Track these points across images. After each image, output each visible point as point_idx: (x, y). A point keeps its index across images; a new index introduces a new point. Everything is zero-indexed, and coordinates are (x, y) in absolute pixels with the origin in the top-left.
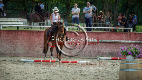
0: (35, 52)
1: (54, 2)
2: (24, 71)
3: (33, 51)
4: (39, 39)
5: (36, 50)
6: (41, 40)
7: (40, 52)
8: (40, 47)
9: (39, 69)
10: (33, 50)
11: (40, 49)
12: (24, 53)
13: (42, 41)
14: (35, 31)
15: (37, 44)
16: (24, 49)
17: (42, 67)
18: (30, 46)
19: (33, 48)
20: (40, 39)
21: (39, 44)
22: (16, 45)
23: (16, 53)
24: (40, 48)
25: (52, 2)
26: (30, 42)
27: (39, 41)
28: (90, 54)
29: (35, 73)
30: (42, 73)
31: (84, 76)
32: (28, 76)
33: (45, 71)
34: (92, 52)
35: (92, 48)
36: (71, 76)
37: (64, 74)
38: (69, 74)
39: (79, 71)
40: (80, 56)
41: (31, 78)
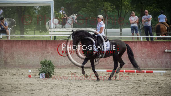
25: (126, 10)
28: (167, 65)
29: (109, 85)
30: (116, 85)
31: (161, 89)
32: (101, 89)
33: (119, 84)
34: (169, 62)
35: (169, 59)
36: (147, 88)
37: (140, 87)
38: (145, 86)
39: (155, 83)
40: (156, 67)
41: (105, 91)
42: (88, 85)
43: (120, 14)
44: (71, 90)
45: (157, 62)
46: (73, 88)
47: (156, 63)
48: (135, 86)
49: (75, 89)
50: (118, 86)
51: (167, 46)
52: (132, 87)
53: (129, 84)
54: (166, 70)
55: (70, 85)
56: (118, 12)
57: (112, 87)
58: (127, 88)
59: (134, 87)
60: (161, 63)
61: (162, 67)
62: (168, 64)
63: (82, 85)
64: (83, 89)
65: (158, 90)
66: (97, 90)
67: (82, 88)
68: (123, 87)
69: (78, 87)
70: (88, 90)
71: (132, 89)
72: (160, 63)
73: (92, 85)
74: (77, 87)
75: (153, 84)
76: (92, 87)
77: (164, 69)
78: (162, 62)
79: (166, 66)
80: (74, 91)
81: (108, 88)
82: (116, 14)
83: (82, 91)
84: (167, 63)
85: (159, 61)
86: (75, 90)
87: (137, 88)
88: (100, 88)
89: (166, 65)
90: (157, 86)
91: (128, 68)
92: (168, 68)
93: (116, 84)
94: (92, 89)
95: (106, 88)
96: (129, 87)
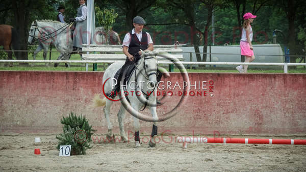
0: (212, 124)
1: (260, 5)
2: (183, 168)
3: (206, 122)
4: (220, 93)
5: (213, 118)
6: (224, 95)
7: (222, 123)
8: (222, 112)
9: (218, 163)
10: (207, 120)
11: (222, 116)
12: (185, 125)
13: (227, 98)
14: (211, 75)
15: (215, 104)
16: (184, 116)
17: (226, 158)
18: (200, 110)
19: (206, 113)
20: (222, 94)
21: (219, 105)
22: (167, 107)
23: (166, 126)
24: (224, 113)
25: (255, 4)
26: (198, 100)
27: (219, 97)
43: (241, 13)
56: (238, 7)
91: (255, 132)
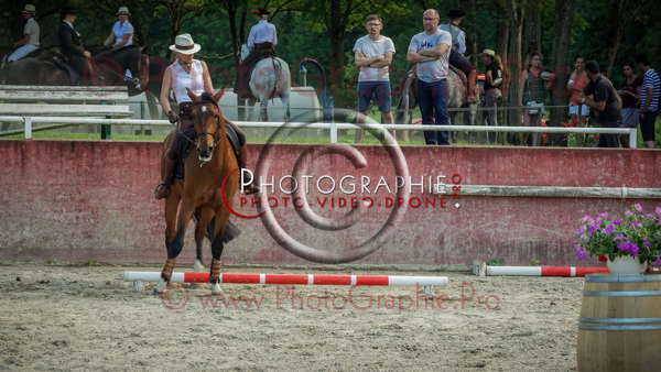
2: (132, 331)
9: (202, 322)
12: (135, 246)
16: (133, 228)
17: (217, 312)
22: (97, 208)
23: (96, 248)
28: (442, 249)
29: (187, 339)
30: (217, 339)
31: (414, 354)
32: (154, 356)
33: (232, 332)
34: (452, 240)
35: (452, 223)
36: (353, 352)
37: (321, 344)
38: (344, 343)
39: (389, 328)
40: (395, 261)
41: (169, 364)
42: (98, 337)
43: (238, 25)
44: (22, 360)
45: (398, 240)
46: (32, 348)
47: (394, 242)
48: (303, 342)
49: (40, 353)
50: (226, 341)
51: (443, 167)
52: (291, 348)
53: (277, 331)
54: (438, 271)
55: (17, 334)
56: (232, 14)
57: (202, 347)
58: (267, 351)
59: (298, 346)
60: (416, 241)
61: (420, 259)
62: (446, 246)
63: (71, 338)
64: (74, 355)
65: (400, 360)
66: (137, 359)
67: (72, 351)
68: (250, 345)
69: (55, 343)
70: (95, 358)
71: (287, 356)
72: (412, 244)
73: (112, 339)
74: (50, 346)
75: (379, 335)
76: (114, 344)
77: (428, 268)
78: (418, 237)
79: (436, 254)
80: (34, 365)
81: (184, 349)
82: (217, 23)
83: (73, 363)
84: (442, 242)
85: (407, 232)
86: (40, 357)
87: (309, 351)
88: (150, 348)
89: (439, 252)
90: (400, 341)
91: (273, 261)
92: (445, 266)
93: (218, 335)
94: (114, 355)
95: (174, 349)
96: (274, 347)
